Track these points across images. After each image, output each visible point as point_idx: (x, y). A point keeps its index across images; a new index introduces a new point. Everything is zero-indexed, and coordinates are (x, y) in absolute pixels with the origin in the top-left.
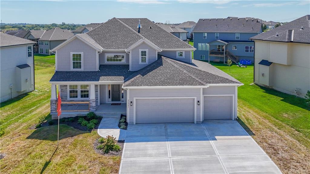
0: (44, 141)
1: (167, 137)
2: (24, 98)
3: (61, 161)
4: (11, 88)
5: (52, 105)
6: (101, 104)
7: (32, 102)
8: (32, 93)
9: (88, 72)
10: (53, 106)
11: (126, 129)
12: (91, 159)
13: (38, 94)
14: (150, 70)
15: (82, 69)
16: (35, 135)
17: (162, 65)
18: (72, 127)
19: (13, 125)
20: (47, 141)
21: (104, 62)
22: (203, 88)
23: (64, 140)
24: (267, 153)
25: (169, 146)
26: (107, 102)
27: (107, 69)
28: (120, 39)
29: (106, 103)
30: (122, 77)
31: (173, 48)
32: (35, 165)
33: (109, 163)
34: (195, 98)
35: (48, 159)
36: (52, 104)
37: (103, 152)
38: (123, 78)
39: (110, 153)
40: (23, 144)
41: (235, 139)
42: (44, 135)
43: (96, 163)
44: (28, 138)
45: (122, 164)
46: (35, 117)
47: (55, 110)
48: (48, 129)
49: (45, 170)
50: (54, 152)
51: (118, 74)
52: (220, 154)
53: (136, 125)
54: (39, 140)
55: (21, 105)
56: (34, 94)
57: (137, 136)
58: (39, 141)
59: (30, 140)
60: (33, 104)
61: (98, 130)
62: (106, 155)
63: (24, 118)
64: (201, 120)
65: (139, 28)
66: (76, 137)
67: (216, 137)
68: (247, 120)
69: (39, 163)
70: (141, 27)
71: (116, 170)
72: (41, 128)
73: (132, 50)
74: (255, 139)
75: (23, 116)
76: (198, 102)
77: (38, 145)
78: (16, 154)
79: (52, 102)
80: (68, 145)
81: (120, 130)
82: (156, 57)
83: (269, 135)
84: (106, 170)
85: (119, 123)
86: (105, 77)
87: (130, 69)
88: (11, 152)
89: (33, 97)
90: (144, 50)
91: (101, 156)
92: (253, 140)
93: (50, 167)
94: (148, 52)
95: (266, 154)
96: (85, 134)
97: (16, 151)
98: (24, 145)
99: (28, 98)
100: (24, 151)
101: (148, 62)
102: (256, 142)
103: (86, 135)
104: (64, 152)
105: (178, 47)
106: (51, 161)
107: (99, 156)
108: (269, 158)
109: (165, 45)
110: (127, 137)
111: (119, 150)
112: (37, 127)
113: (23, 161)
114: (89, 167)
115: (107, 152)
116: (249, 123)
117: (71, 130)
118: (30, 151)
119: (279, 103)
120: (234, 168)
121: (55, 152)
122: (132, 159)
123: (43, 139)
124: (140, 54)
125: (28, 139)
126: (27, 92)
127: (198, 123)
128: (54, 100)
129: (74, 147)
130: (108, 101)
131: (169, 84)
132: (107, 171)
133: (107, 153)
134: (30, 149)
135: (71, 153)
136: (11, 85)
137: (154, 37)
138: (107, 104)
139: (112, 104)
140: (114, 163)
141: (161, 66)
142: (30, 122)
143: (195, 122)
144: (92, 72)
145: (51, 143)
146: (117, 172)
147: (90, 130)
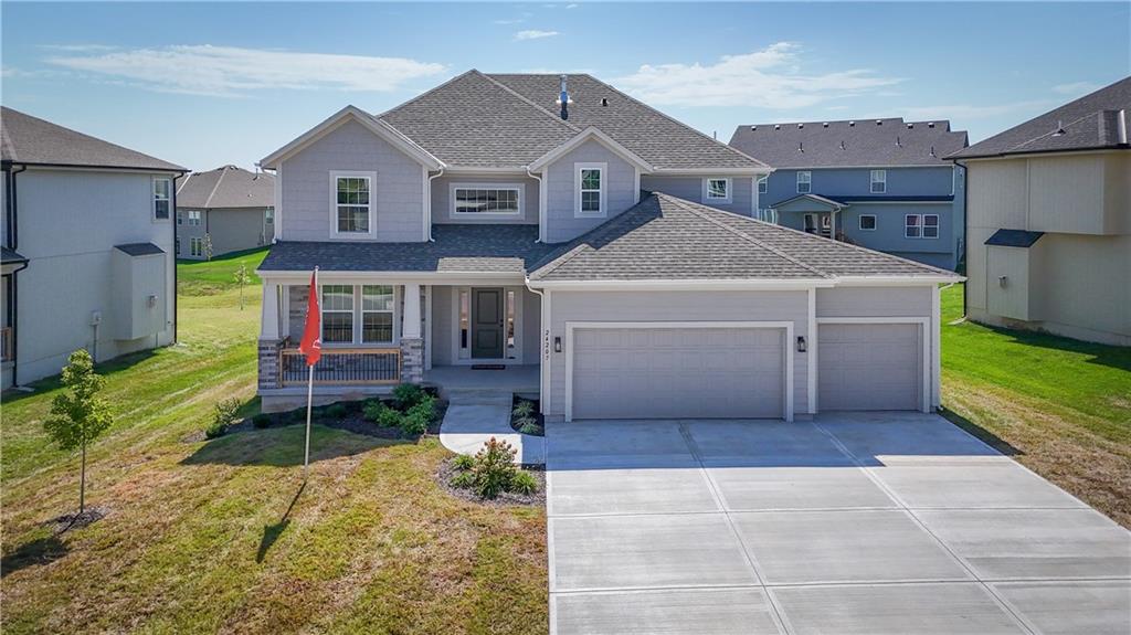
0: (250, 468)
1: (699, 459)
2: (141, 364)
3: (328, 521)
4: (95, 326)
5: (263, 358)
6: (433, 366)
7: (173, 376)
8: (170, 349)
9: (393, 244)
10: (268, 364)
11: (541, 433)
12: (437, 514)
13: (189, 353)
14: (617, 230)
15: (372, 235)
16: (214, 454)
17: (661, 216)
18: (344, 431)
19: (112, 438)
20: (259, 468)
21: (448, 216)
22: (817, 289)
23: (325, 465)
24: (1091, 504)
25: (712, 479)
26: (455, 361)
27: (459, 238)
28: (501, 135)
29: (454, 363)
30: (518, 259)
31: (689, 165)
32: (230, 535)
33: (506, 526)
34: (790, 325)
35: (275, 517)
36: (263, 355)
37: (477, 494)
38: (522, 261)
39: (501, 497)
40: (168, 479)
41: (951, 464)
42: (245, 454)
43: (457, 525)
44: (183, 463)
45: (556, 529)
46: (194, 413)
47: (273, 377)
48: (253, 437)
49: (272, 547)
50: (293, 497)
51: (499, 252)
52: (909, 503)
53: (574, 423)
54: (228, 467)
55: (134, 383)
56: (176, 355)
57: (588, 453)
58: (230, 469)
59: (194, 467)
60: (180, 382)
61: (442, 436)
62: (489, 505)
63: (153, 417)
64: (812, 409)
65: (564, 104)
66: (366, 456)
67: (880, 458)
68: (980, 413)
69: (243, 528)
70: (569, 101)
71: (537, 545)
72: (224, 438)
73: (552, 166)
74: (1030, 466)
75: (149, 413)
76: (800, 339)
77: (227, 479)
78: (149, 507)
79: (264, 348)
80: (341, 478)
81: (523, 438)
82: (633, 191)
83: (1078, 455)
84: (501, 545)
85: (512, 419)
86: (457, 259)
87: (543, 236)
88: (129, 499)
89: (173, 361)
90: (590, 167)
91: (471, 505)
92: (1022, 467)
93: (288, 537)
94: (606, 175)
95: (1088, 506)
96: (397, 447)
97: (146, 497)
98: (174, 480)
99: (157, 365)
100: (180, 495)
101: (606, 209)
102: (1036, 472)
103: (400, 448)
104: (331, 496)
105: (709, 163)
106: (289, 522)
107: (465, 507)
108: (1107, 518)
109: (662, 158)
110: (550, 455)
111: (532, 492)
112: (210, 436)
113: (183, 525)
114: (435, 537)
115: (489, 493)
116: (990, 422)
117: (341, 436)
118: (203, 496)
119: (1081, 369)
120: (980, 544)
121: (297, 497)
122: (586, 516)
123: (246, 463)
124: (579, 179)
125: (187, 466)
126: (150, 347)
127: (801, 418)
128: (273, 342)
129: (366, 481)
130: (461, 355)
131: (693, 273)
132: (504, 547)
133: (493, 497)
134: (205, 492)
135: (358, 498)
136: (95, 314)
137: (621, 131)
138: (456, 366)
139: (474, 367)
140: (526, 525)
141: (658, 219)
142: (177, 425)
143: (790, 417)
144: (409, 245)
145: (275, 472)
146: (541, 551)
147: (413, 435)
